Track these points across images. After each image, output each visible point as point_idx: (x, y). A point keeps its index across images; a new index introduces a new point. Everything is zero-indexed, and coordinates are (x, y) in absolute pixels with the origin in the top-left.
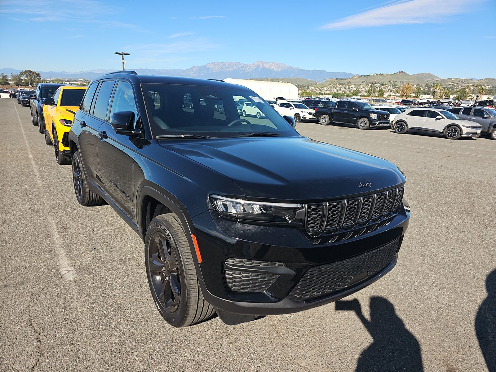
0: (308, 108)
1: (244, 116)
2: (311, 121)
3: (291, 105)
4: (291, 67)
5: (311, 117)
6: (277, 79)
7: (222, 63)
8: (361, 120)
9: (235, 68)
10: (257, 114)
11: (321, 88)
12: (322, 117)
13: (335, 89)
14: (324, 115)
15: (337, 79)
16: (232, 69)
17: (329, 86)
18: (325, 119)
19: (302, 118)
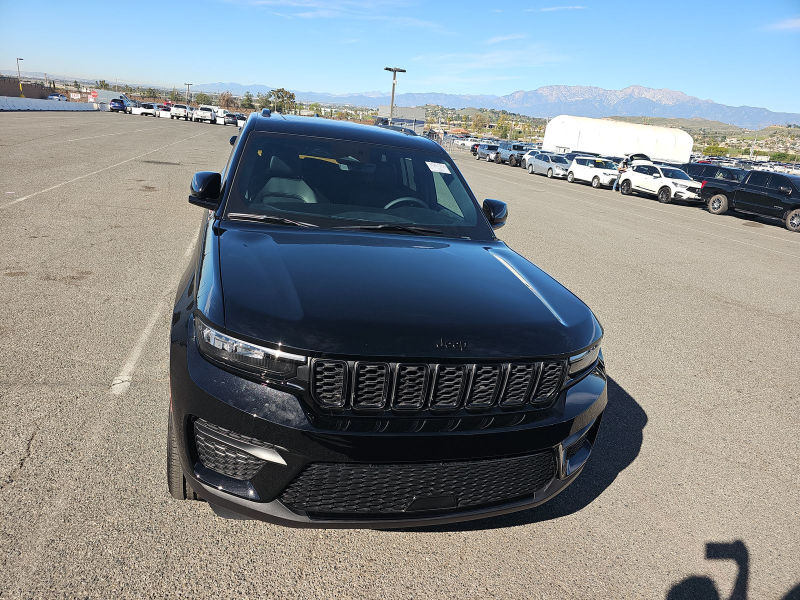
0: (692, 179)
1: (569, 182)
2: (690, 203)
3: (656, 171)
4: (695, 99)
5: (693, 195)
6: (663, 119)
7: (565, 87)
8: (794, 212)
9: (587, 97)
10: (593, 180)
11: (750, 142)
12: (713, 198)
13: (781, 146)
14: (718, 195)
15: (790, 126)
16: (582, 99)
17: (770, 138)
18: (720, 201)
19: (672, 196)
